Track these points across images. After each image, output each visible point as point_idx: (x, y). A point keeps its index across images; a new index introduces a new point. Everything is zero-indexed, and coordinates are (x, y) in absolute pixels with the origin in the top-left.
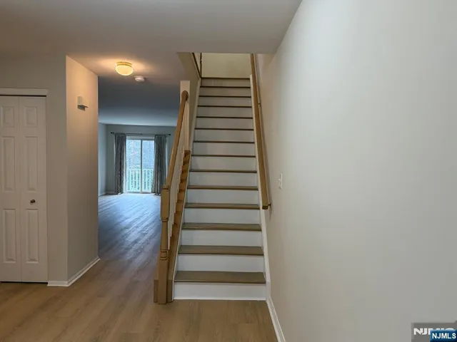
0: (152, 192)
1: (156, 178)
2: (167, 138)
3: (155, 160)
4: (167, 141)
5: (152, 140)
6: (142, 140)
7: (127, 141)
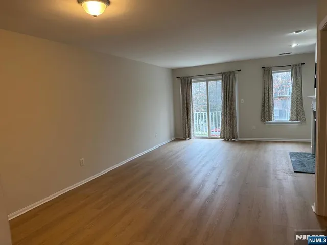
0: (221, 138)
1: (225, 122)
2: (237, 75)
3: (224, 101)
4: (237, 79)
5: (219, 79)
6: (208, 81)
7: (194, 85)
